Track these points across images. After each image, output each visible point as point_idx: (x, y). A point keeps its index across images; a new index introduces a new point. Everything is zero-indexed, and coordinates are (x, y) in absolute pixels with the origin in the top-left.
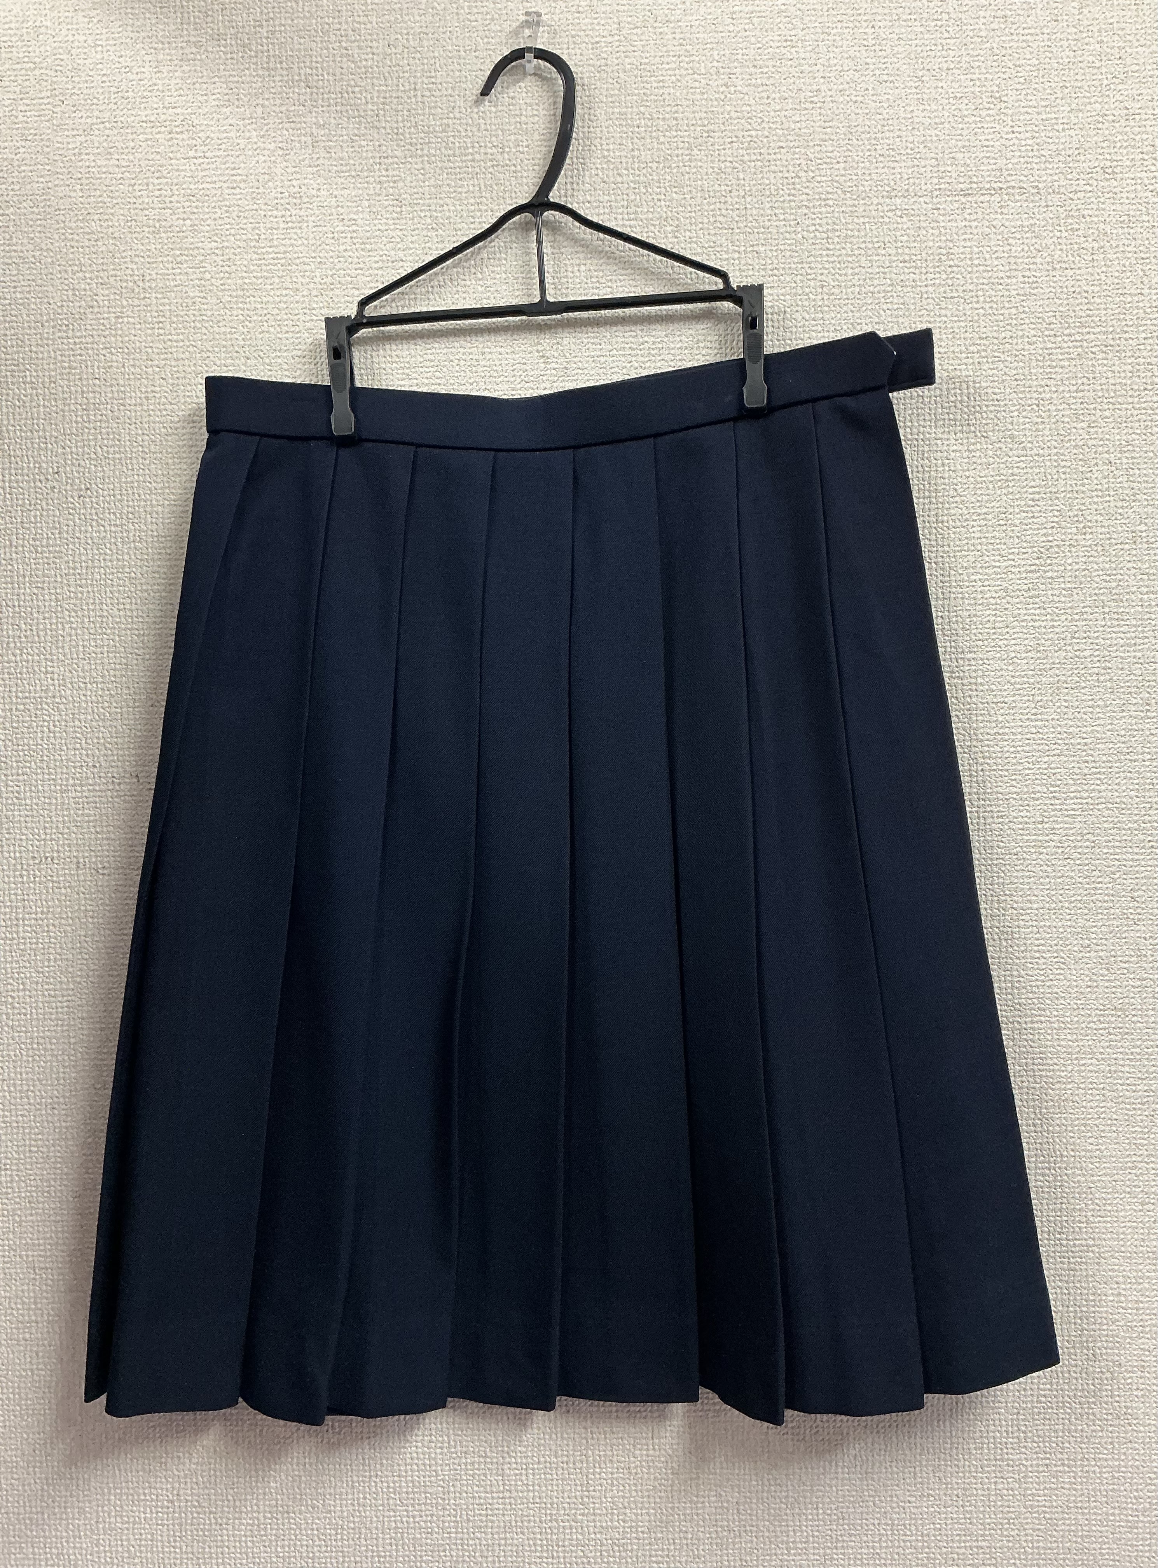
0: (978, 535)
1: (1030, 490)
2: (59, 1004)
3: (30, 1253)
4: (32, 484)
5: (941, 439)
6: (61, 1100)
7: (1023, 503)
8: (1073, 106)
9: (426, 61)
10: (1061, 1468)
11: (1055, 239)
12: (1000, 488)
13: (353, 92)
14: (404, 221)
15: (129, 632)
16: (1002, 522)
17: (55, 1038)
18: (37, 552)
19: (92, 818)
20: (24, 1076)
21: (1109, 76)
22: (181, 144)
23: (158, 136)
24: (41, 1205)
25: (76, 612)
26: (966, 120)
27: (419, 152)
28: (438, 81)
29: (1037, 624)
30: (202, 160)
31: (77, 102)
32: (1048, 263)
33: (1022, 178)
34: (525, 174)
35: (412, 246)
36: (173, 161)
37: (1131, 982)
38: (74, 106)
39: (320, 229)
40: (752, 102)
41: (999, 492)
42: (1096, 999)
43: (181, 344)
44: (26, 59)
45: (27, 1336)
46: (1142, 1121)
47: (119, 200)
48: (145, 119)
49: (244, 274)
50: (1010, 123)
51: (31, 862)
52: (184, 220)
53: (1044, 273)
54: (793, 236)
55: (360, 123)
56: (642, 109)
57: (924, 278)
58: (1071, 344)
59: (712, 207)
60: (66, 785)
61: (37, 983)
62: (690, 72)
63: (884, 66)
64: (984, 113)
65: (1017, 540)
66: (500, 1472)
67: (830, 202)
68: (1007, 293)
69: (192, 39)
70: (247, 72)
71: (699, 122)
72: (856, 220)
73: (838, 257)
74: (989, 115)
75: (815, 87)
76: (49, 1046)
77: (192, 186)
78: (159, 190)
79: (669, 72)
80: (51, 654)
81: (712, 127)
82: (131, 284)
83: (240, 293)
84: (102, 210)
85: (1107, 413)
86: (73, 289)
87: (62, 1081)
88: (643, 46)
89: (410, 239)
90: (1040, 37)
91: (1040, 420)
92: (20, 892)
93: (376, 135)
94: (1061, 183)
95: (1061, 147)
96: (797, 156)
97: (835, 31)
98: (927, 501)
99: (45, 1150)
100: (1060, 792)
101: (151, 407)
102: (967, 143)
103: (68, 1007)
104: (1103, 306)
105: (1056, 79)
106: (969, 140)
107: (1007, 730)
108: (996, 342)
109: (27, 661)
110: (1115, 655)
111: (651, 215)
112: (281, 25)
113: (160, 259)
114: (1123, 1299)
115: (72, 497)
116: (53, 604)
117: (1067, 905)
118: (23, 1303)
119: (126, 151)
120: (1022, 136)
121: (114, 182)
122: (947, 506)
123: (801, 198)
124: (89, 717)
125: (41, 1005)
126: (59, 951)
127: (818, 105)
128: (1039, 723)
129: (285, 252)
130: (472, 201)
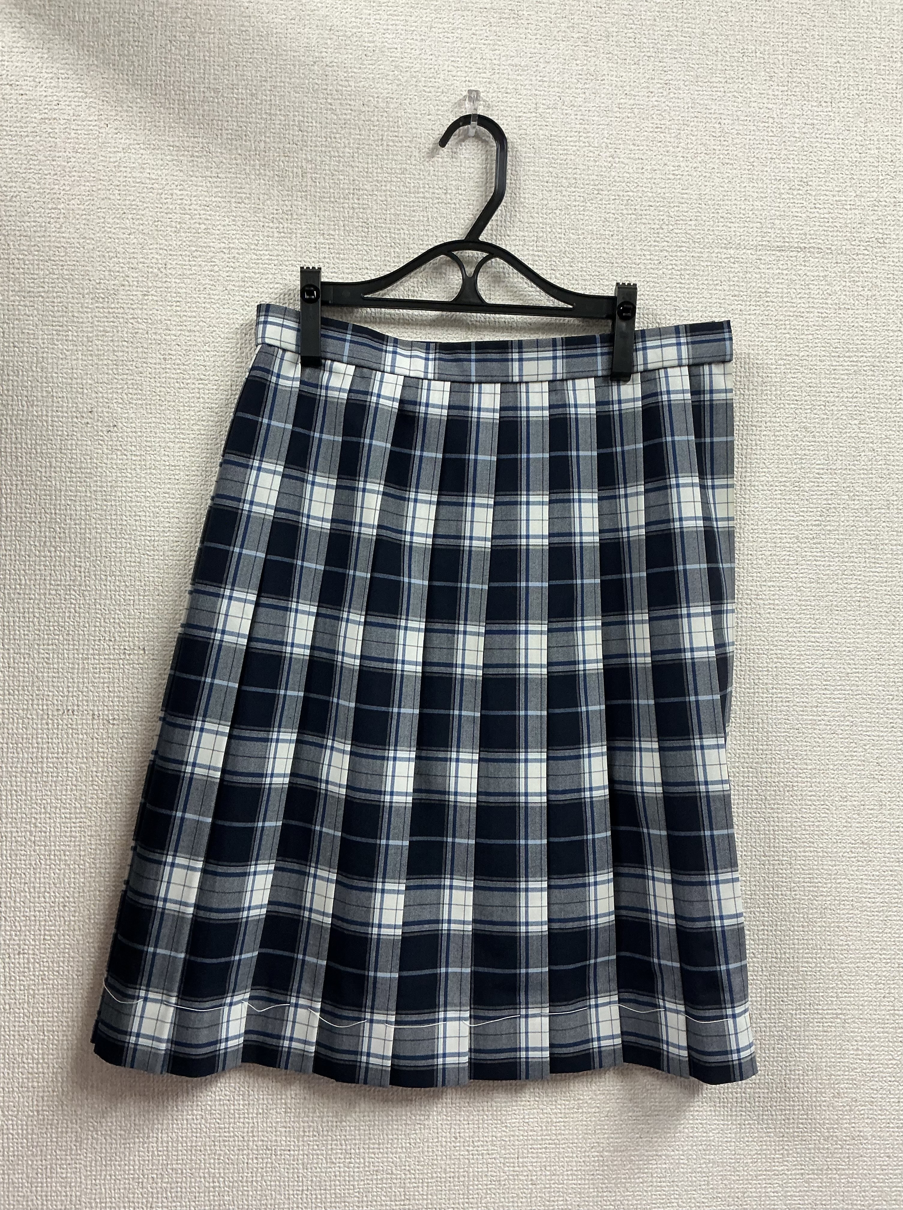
0: (779, 496)
1: (818, 467)
2: (73, 825)
3: (40, 1019)
4: (70, 420)
5: (755, 426)
6: (71, 899)
7: (812, 476)
8: (858, 193)
9: (391, 119)
10: (812, 1176)
11: (841, 287)
12: (796, 464)
13: (335, 138)
14: (369, 239)
15: (142, 538)
16: (797, 489)
17: (69, 851)
18: (71, 472)
19: (106, 680)
20: (42, 880)
21: (884, 173)
22: (200, 165)
23: (182, 158)
24: (51, 982)
25: (101, 520)
26: (783, 196)
27: (383, 188)
28: (401, 135)
29: (817, 563)
30: (215, 180)
31: (119, 127)
32: (836, 304)
33: (820, 241)
34: (463, 211)
35: (374, 258)
36: (193, 178)
37: (874, 824)
38: (116, 129)
39: (306, 240)
40: (631, 171)
41: (795, 467)
42: (850, 836)
43: (194, 319)
44: (79, 89)
45: (36, 1084)
46: (878, 924)
47: (149, 205)
48: (172, 144)
49: (247, 270)
50: (814, 201)
51: (56, 713)
52: (200, 224)
53: (833, 311)
54: (656, 271)
55: (339, 162)
56: (551, 169)
57: (748, 308)
58: (849, 363)
59: (599, 246)
60: (87, 654)
61: (56, 808)
62: (587, 144)
63: (726, 152)
64: (795, 192)
65: (806, 502)
66: (403, 1185)
67: (684, 249)
68: (806, 324)
69: (212, 86)
70: (254, 115)
71: (592, 183)
72: (702, 263)
73: (687, 289)
74: (799, 194)
75: (677, 164)
76: (63, 858)
77: (207, 199)
78: (182, 199)
79: (572, 144)
80: (80, 552)
81: (601, 187)
82: (156, 270)
83: (243, 284)
84: (135, 212)
85: (873, 415)
86: (110, 271)
87: (72, 885)
88: (553, 122)
89: (374, 252)
90: (837, 141)
91: (825, 417)
92: (45, 736)
93: (351, 172)
94: (847, 247)
95: (849, 221)
96: (661, 213)
97: (692, 124)
98: (744, 470)
99: (57, 938)
100: (830, 685)
101: (168, 366)
102: (783, 213)
103: (80, 827)
104: (873, 338)
105: (847, 173)
106: (784, 211)
107: (794, 639)
108: (797, 358)
109: (60, 557)
110: (871, 588)
111: (554, 249)
112: (281, 82)
113: (180, 253)
114: (860, 1053)
115: (102, 431)
116: (83, 513)
117: (831, 767)
118: (33, 1059)
119: (156, 167)
120: (821, 211)
121: (145, 190)
122: (758, 474)
123: (663, 244)
124: (108, 602)
125: (58, 825)
126: (75, 783)
127: (679, 177)
128: (817, 635)
129: (278, 255)
130: (422, 228)
